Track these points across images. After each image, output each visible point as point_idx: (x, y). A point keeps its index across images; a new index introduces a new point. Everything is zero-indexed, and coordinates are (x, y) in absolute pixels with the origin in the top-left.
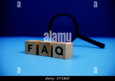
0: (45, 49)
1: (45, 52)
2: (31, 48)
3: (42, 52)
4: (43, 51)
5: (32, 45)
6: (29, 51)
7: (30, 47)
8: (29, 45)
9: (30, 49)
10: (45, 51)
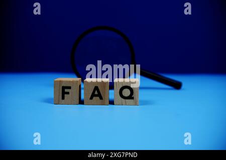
0: (96, 93)
1: (98, 98)
2: (68, 93)
3: (91, 98)
4: (93, 95)
5: (69, 88)
6: (63, 98)
7: (66, 90)
8: (64, 88)
9: (65, 95)
10: (96, 96)
